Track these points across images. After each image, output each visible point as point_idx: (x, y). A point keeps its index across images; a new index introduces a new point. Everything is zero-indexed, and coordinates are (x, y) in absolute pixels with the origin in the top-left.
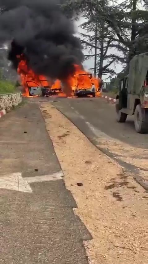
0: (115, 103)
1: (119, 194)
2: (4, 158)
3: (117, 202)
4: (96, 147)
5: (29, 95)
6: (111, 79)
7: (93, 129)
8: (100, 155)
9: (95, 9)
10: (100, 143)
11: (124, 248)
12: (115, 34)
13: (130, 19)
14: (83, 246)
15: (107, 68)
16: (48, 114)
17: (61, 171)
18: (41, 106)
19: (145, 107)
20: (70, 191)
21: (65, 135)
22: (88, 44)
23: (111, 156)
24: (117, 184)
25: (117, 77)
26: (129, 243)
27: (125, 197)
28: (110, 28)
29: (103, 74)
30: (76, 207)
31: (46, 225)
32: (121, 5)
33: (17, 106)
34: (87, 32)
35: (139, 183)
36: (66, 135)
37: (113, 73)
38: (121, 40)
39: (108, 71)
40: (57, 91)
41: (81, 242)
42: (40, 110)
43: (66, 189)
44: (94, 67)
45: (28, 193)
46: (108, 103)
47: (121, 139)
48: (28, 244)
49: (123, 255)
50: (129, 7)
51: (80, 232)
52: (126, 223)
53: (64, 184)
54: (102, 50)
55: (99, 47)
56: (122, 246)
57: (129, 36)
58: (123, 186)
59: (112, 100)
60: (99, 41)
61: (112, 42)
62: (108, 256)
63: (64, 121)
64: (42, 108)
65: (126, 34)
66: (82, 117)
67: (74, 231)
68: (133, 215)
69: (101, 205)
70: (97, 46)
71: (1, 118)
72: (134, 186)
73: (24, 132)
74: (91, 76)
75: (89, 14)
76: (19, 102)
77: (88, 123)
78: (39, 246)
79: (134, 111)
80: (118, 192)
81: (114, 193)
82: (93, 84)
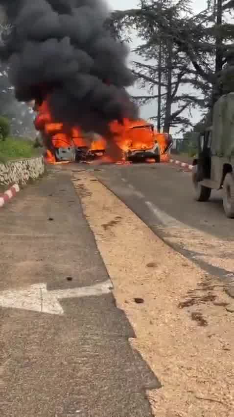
0: (190, 171)
1: (201, 314)
2: (18, 261)
3: (199, 327)
4: (163, 240)
5: (55, 160)
6: (185, 133)
7: (156, 211)
8: (169, 253)
9: (157, 24)
10: (169, 235)
11: (211, 401)
12: (189, 63)
13: (213, 39)
14: (146, 398)
15: (178, 116)
16: (86, 189)
17: (109, 280)
18: (75, 178)
20: (122, 312)
21: (113, 223)
22: (147, 79)
23: (187, 254)
24: (198, 299)
25: (194, 129)
26: (219, 394)
27: (211, 320)
28: (181, 53)
29: (171, 126)
30: (134, 336)
31: (86, 365)
32: (199, 16)
33: (37, 179)
34: (146, 60)
35: (233, 297)
36: (115, 223)
37: (188, 124)
38: (199, 71)
39: (180, 121)
40: (98, 154)
41: (143, 392)
42: (73, 184)
43: (117, 309)
44: (157, 115)
45: (55, 315)
46: (181, 170)
47: (202, 228)
48: (59, 395)
49: (210, 411)
50: (211, 19)
51: (141, 377)
52: (215, 361)
53: (114, 301)
54: (169, 87)
55: (165, 84)
56: (209, 398)
57: (212, 64)
58: (206, 303)
59: (187, 167)
60: (164, 74)
61: (185, 75)
62: (186, 414)
63: (110, 200)
64: (75, 181)
65: (207, 62)
66: (140, 195)
67: (132, 374)
68: (225, 348)
69: (174, 332)
70: (162, 82)
71: (12, 198)
72: (224, 302)
73: (48, 218)
74: (153, 130)
75: (148, 32)
76: (39, 171)
77: (148, 203)
78: (77, 399)
79: (222, 184)
80: (200, 312)
81: (193, 314)
82: (156, 142)
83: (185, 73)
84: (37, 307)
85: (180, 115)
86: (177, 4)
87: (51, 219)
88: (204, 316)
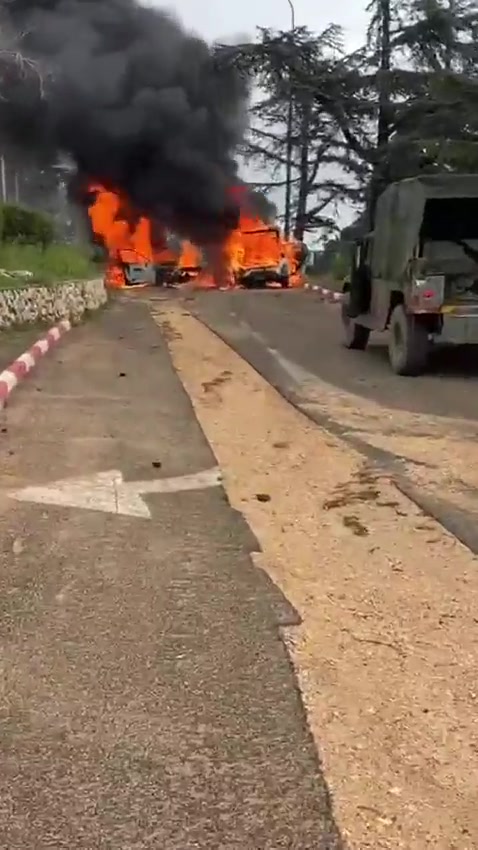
0: (337, 301)
1: (357, 519)
3: (356, 537)
4: (298, 409)
5: (124, 283)
6: (327, 242)
7: (285, 363)
8: (307, 427)
9: (287, 67)
10: (307, 401)
11: (377, 643)
12: (337, 130)
13: (374, 93)
14: (280, 639)
15: (316, 215)
16: (174, 329)
17: (217, 468)
18: (155, 311)
20: (240, 514)
21: (218, 381)
22: (270, 156)
23: (336, 429)
24: (353, 496)
25: (341, 236)
26: (389, 633)
27: (374, 527)
28: (324, 114)
29: (307, 231)
30: (258, 549)
32: (350, 57)
33: (96, 312)
34: (267, 125)
35: (405, 494)
36: (221, 381)
37: (332, 227)
38: (352, 144)
39: (320, 222)
40: (191, 274)
41: (275, 630)
42: (153, 321)
43: (231, 509)
44: (284, 213)
45: (141, 518)
46: (322, 300)
47: (360, 391)
49: (375, 658)
50: (372, 61)
51: (271, 608)
53: (226, 498)
54: (303, 167)
55: (297, 163)
56: (373, 639)
57: (373, 133)
58: (366, 502)
59: (331, 296)
60: (297, 148)
61: (329, 150)
62: (340, 661)
63: (215, 345)
64: (158, 315)
65: (366, 131)
66: (256, 335)
67: (258, 604)
68: (394, 568)
70: (292, 160)
71: (60, 339)
72: (393, 501)
73: (119, 374)
74: (278, 236)
75: (272, 80)
76: (99, 300)
77: (273, 352)
78: (177, 640)
79: (388, 322)
80: (357, 516)
81: (346, 519)
82: (283, 256)
83: (328, 146)
84: (109, 506)
85: (320, 214)
86: (319, 38)
87: (123, 375)
88: (362, 522)
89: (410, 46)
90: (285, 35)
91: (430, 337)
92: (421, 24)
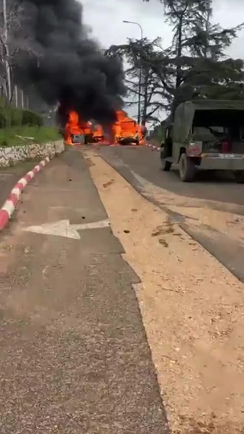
0: (158, 151)
1: (164, 240)
3: (164, 248)
4: (142, 195)
5: (71, 142)
6: (155, 126)
7: (137, 176)
8: (145, 203)
9: (139, 55)
10: (144, 192)
11: (172, 290)
12: (159, 81)
13: (175, 66)
14: (132, 289)
16: (92, 162)
17: (108, 219)
18: (84, 154)
19: (191, 156)
20: (117, 238)
21: (109, 183)
22: (132, 91)
23: (156, 203)
24: (163, 231)
25: (161, 124)
26: (176, 287)
27: (171, 244)
28: (154, 74)
29: (147, 122)
30: (124, 252)
31: (96, 269)
32: (168, 51)
33: (60, 154)
34: (131, 78)
35: (184, 231)
36: (111, 183)
37: (157, 121)
38: (165, 86)
39: (152, 118)
40: (99, 139)
41: (130, 284)
42: (83, 158)
43: (113, 236)
44: (137, 115)
45: (76, 239)
46: (153, 151)
47: (165, 188)
50: (174, 53)
53: (112, 232)
54: (145, 96)
55: (143, 94)
56: (170, 289)
57: (174, 82)
58: (169, 233)
59: (156, 149)
60: (143, 88)
61: (157, 88)
62: (156, 298)
63: (109, 169)
64: (85, 156)
65: (171, 81)
66: (127, 166)
67: (124, 274)
68: (179, 260)
70: (141, 93)
71: (45, 166)
72: (179, 233)
74: (135, 124)
75: (133, 60)
76: (61, 149)
77: (132, 171)
79: (179, 160)
81: (160, 240)
82: (137, 132)
84: (64, 234)
85: (152, 115)
86: (153, 42)
87: (70, 180)
88: (167, 242)
89: (190, 46)
90: (138, 41)
91: (196, 166)
92: (195, 37)
